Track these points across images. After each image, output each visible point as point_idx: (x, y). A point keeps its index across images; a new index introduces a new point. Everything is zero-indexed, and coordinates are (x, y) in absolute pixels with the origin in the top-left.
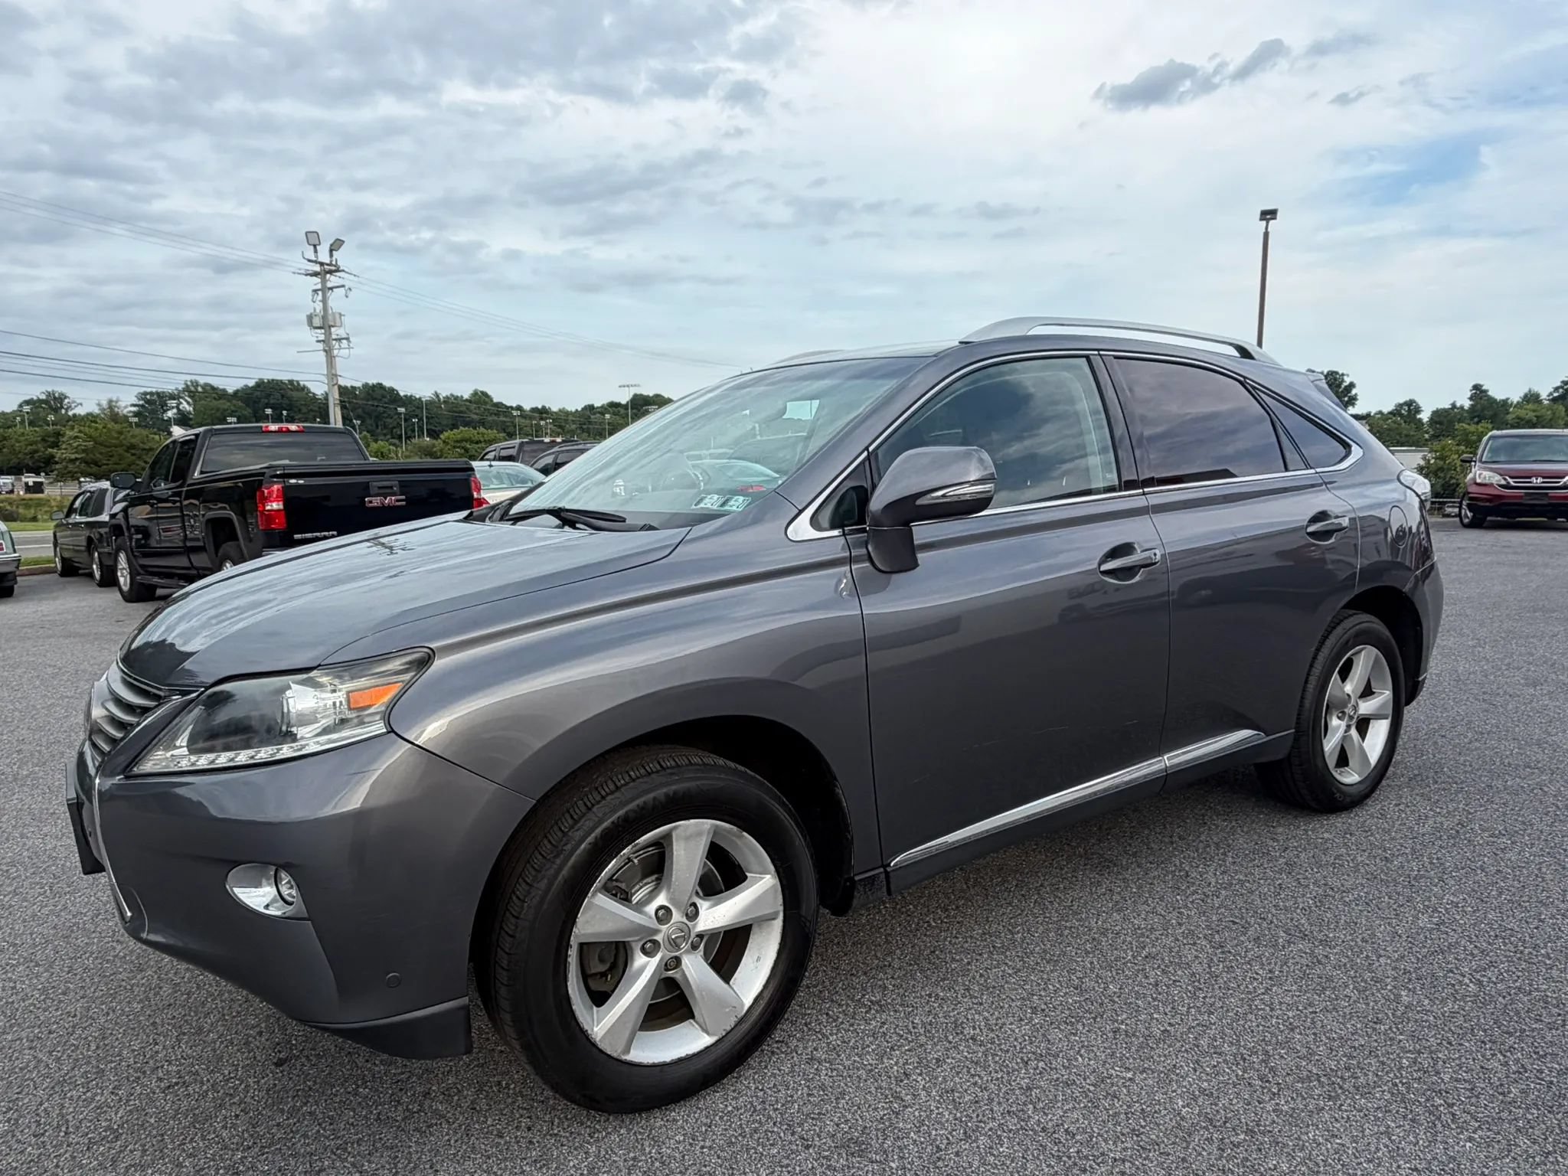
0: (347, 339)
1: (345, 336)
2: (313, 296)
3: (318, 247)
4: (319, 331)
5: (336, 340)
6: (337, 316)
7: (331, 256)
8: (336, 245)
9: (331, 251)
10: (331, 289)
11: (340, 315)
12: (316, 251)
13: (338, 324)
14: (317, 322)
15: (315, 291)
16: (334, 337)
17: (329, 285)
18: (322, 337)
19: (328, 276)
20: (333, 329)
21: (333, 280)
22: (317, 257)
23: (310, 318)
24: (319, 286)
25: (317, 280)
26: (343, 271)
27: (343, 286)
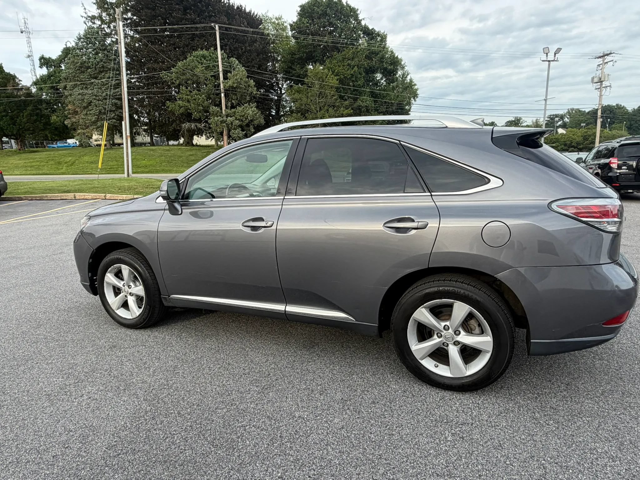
0: (610, 86)
1: (609, 85)
2: (597, 68)
3: (548, 54)
4: (596, 84)
5: (604, 87)
6: (607, 76)
7: (555, 56)
8: (558, 51)
9: (555, 54)
10: (607, 63)
11: (608, 75)
12: (547, 56)
13: (606, 79)
14: (596, 80)
15: (599, 65)
16: (603, 86)
17: (606, 61)
18: (599, 86)
19: (606, 57)
20: (603, 82)
21: (608, 59)
22: (547, 58)
23: (593, 79)
24: (601, 62)
25: (600, 59)
26: (614, 53)
27: (612, 61)
